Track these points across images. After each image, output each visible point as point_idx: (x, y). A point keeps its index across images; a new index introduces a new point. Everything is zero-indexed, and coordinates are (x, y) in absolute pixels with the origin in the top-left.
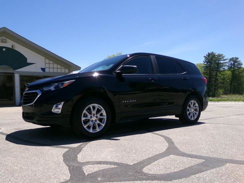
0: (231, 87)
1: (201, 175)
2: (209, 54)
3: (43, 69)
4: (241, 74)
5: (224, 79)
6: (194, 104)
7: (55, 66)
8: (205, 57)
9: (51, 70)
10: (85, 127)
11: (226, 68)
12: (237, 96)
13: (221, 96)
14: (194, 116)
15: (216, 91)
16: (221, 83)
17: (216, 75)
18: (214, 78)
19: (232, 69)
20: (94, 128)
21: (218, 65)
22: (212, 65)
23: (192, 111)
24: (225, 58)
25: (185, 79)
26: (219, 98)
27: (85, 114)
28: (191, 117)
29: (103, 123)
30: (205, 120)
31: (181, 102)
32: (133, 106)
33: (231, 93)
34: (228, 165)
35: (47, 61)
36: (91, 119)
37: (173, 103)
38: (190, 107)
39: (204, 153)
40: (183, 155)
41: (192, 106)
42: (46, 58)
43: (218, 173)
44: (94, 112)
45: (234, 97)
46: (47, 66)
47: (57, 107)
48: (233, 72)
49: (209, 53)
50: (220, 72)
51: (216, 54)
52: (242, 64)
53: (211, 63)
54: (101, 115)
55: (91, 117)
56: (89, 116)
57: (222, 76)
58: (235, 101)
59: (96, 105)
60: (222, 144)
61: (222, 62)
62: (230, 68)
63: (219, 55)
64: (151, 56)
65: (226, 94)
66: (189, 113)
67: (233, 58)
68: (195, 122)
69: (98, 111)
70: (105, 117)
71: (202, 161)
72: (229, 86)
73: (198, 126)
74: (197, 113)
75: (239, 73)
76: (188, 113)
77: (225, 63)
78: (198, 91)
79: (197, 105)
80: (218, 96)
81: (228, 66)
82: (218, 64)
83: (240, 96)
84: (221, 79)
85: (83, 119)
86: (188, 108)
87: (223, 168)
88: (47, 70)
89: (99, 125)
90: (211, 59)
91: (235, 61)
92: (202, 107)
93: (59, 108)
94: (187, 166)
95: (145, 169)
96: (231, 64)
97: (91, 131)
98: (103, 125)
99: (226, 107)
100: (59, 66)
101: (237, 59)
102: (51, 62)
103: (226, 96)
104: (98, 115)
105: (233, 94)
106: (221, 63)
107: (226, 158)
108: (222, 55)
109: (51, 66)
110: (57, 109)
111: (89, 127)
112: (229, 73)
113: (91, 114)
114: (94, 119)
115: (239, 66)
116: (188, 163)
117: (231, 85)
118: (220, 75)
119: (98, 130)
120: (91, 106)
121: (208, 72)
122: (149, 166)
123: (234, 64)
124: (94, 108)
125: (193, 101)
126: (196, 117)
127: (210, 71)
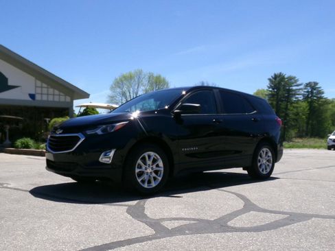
0: (307, 127)
1: (289, 227)
2: (276, 77)
3: (32, 96)
4: (321, 108)
5: (297, 114)
6: (267, 153)
7: (51, 90)
8: (270, 79)
9: (45, 98)
10: (139, 180)
11: (301, 98)
12: (317, 140)
13: (294, 139)
14: (266, 169)
15: (286, 133)
16: (294, 119)
17: (286, 108)
18: (283, 112)
19: (310, 100)
20: (149, 182)
21: (288, 93)
22: (280, 93)
23: (264, 162)
24: (298, 83)
25: (256, 121)
26: (291, 143)
27: (139, 164)
28: (263, 171)
29: (160, 176)
30: (280, 174)
31: (251, 151)
32: (187, 155)
33: (307, 135)
34: (313, 219)
35: (39, 83)
36: (146, 171)
37: (241, 152)
38: (261, 156)
39: (286, 209)
40: (265, 211)
41: (264, 155)
42: (36, 78)
43: (305, 225)
44: (149, 162)
45: (312, 141)
46: (39, 90)
47: (105, 155)
48: (311, 103)
49: (275, 75)
50: (292, 103)
51: (286, 76)
52: (323, 93)
53: (278, 89)
54: (157, 166)
55: (146, 169)
56: (144, 167)
57: (295, 110)
58: (315, 147)
59: (152, 153)
60: (305, 200)
61: (294, 88)
62: (306, 98)
63: (290, 78)
64: (214, 90)
65: (301, 137)
66: (261, 165)
67: (310, 83)
68: (267, 177)
69: (155, 161)
70: (162, 169)
71: (286, 216)
72: (305, 125)
73: (272, 181)
74: (271, 165)
75: (320, 105)
76: (259, 164)
77: (299, 89)
78: (271, 135)
79: (270, 154)
80: (290, 140)
81: (303, 95)
82: (289, 91)
83: (321, 140)
84: (293, 114)
85: (137, 171)
86: (259, 158)
87: (310, 221)
88: (38, 97)
89: (155, 179)
90: (279, 83)
91: (313, 86)
92: (276, 156)
93: (110, 158)
94: (272, 221)
95: (229, 223)
96: (308, 92)
97: (146, 186)
98: (160, 179)
99: (303, 157)
100: (57, 92)
101: (316, 84)
102: (44, 85)
103: (300, 140)
104: (154, 166)
105: (311, 137)
106: (292, 90)
107: (311, 213)
108: (295, 77)
109: (45, 91)
110: (107, 158)
111: (143, 181)
112: (305, 105)
113: (145, 164)
114: (149, 170)
115: (319, 96)
116: (272, 218)
117: (308, 123)
118: (292, 108)
119: (154, 185)
120: (146, 154)
121: (275, 103)
122: (233, 221)
123: (312, 92)
124: (149, 157)
125: (265, 149)
126: (268, 170)
127: (277, 102)
